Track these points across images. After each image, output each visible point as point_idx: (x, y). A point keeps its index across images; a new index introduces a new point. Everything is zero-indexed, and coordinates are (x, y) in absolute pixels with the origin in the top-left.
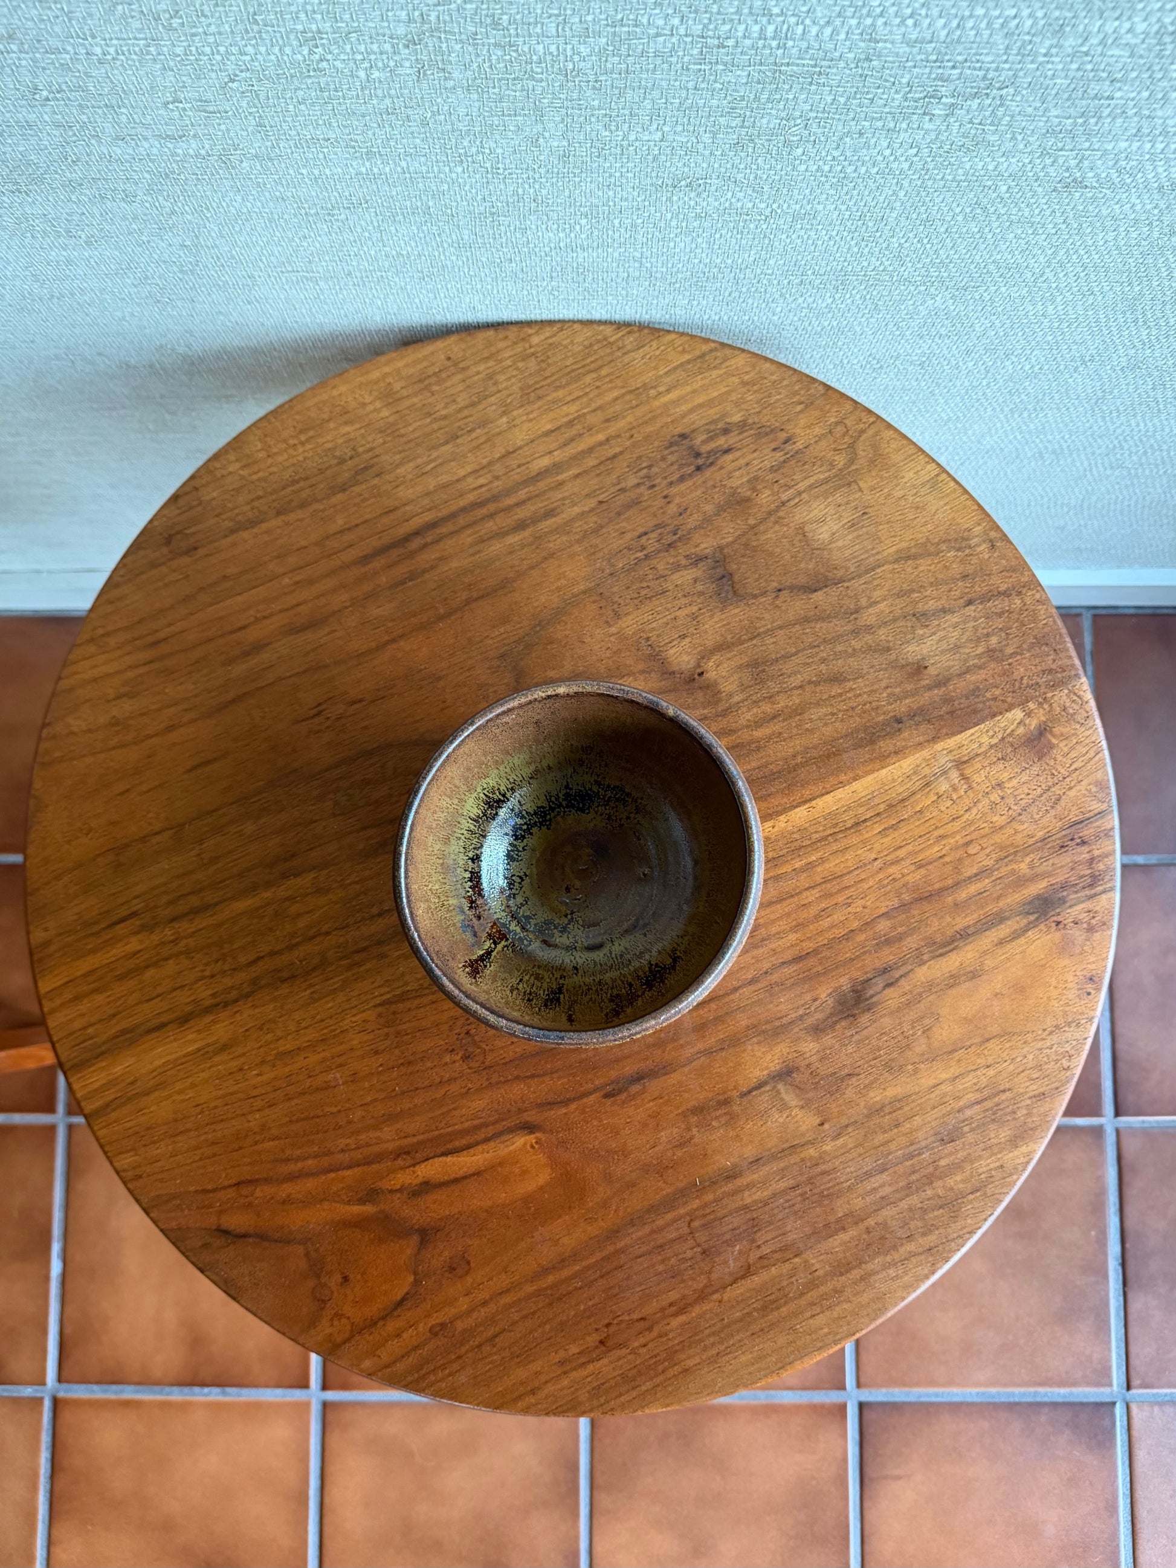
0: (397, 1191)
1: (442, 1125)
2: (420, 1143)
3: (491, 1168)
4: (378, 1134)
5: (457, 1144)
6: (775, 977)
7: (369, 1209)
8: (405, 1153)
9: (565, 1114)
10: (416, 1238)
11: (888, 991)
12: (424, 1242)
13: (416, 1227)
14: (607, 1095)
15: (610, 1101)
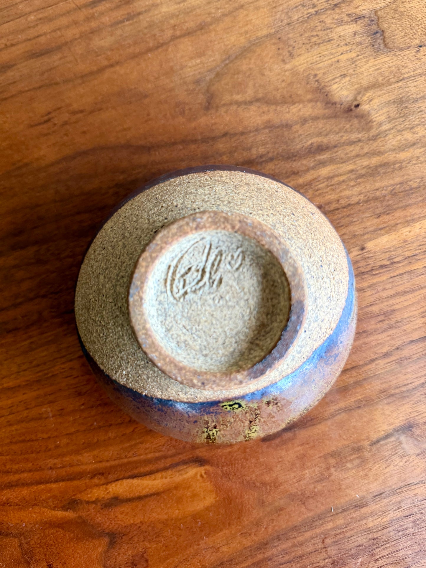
0: (93, 502)
3: (167, 491)
4: (80, 457)
5: (142, 470)
7: (70, 514)
13: (107, 531)
14: (264, 440)
15: (266, 444)
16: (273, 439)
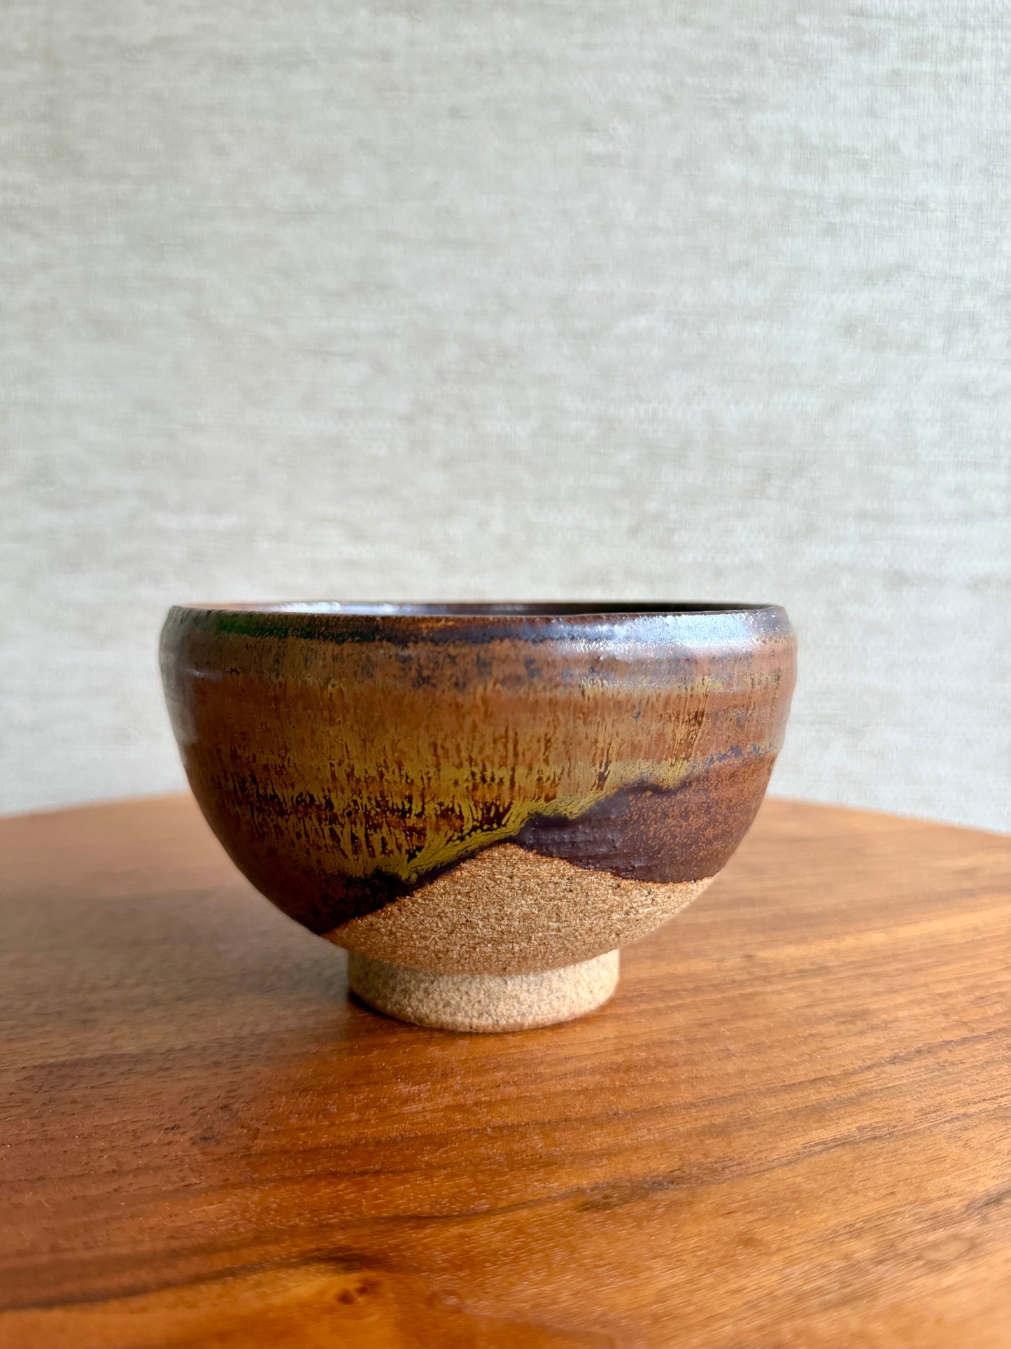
1: (75, 1243)
6: (945, 1056)
14: (589, 1207)
15: (598, 1216)
16: (620, 1205)
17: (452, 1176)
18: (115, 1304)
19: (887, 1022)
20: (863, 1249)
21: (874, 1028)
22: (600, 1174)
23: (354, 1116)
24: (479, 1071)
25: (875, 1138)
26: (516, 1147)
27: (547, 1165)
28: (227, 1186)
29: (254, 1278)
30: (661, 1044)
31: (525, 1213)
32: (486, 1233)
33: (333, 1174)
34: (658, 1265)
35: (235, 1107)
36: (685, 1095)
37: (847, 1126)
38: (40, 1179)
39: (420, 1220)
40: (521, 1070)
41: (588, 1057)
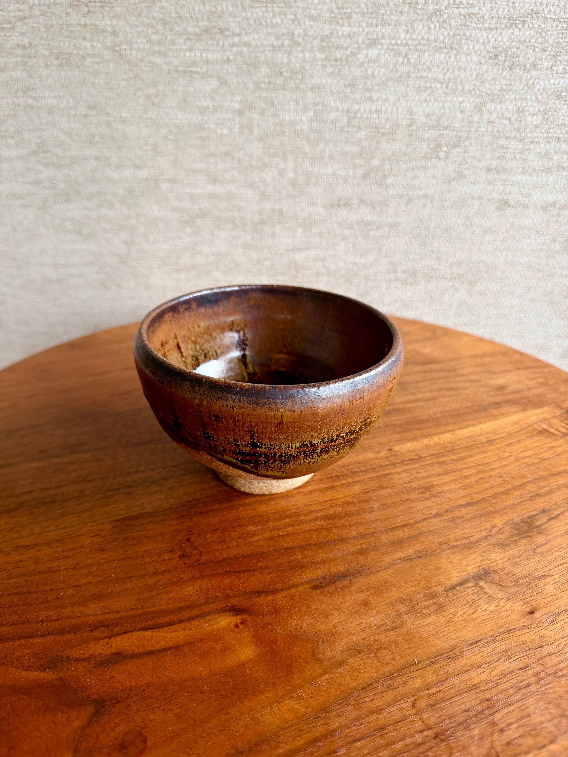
0: (85, 659)
1: (149, 604)
2: (122, 618)
3: (190, 644)
4: (83, 609)
5: (160, 621)
6: (456, 513)
7: (48, 676)
8: (104, 626)
9: (273, 600)
10: (90, 709)
11: (552, 522)
12: (96, 715)
13: (94, 697)
14: (315, 588)
15: (317, 592)
16: (325, 587)
17: (269, 573)
18: (166, 629)
19: (439, 493)
20: (403, 608)
21: (433, 496)
22: (320, 572)
23: (235, 543)
24: (280, 519)
25: (419, 557)
26: (292, 558)
27: (302, 567)
28: (194, 579)
29: (208, 618)
30: (348, 503)
31: (293, 590)
32: (281, 598)
33: (229, 572)
34: (335, 613)
35: (192, 540)
36: (354, 532)
37: (409, 551)
38: (131, 577)
39: (259, 593)
40: (294, 518)
41: (320, 510)
